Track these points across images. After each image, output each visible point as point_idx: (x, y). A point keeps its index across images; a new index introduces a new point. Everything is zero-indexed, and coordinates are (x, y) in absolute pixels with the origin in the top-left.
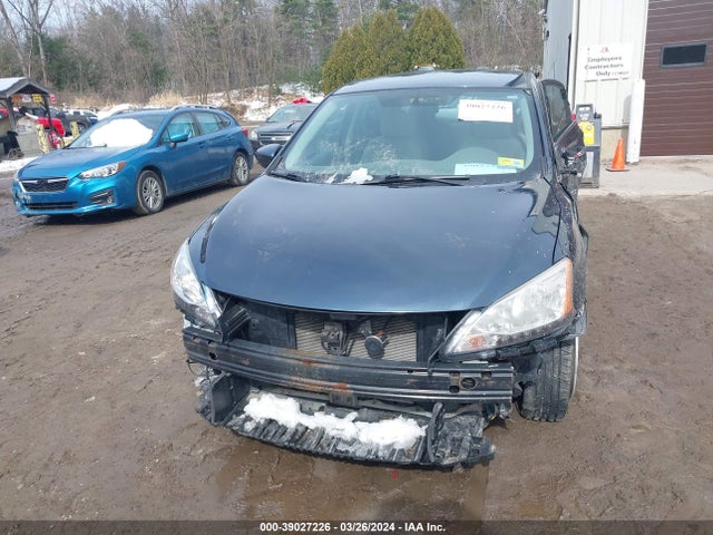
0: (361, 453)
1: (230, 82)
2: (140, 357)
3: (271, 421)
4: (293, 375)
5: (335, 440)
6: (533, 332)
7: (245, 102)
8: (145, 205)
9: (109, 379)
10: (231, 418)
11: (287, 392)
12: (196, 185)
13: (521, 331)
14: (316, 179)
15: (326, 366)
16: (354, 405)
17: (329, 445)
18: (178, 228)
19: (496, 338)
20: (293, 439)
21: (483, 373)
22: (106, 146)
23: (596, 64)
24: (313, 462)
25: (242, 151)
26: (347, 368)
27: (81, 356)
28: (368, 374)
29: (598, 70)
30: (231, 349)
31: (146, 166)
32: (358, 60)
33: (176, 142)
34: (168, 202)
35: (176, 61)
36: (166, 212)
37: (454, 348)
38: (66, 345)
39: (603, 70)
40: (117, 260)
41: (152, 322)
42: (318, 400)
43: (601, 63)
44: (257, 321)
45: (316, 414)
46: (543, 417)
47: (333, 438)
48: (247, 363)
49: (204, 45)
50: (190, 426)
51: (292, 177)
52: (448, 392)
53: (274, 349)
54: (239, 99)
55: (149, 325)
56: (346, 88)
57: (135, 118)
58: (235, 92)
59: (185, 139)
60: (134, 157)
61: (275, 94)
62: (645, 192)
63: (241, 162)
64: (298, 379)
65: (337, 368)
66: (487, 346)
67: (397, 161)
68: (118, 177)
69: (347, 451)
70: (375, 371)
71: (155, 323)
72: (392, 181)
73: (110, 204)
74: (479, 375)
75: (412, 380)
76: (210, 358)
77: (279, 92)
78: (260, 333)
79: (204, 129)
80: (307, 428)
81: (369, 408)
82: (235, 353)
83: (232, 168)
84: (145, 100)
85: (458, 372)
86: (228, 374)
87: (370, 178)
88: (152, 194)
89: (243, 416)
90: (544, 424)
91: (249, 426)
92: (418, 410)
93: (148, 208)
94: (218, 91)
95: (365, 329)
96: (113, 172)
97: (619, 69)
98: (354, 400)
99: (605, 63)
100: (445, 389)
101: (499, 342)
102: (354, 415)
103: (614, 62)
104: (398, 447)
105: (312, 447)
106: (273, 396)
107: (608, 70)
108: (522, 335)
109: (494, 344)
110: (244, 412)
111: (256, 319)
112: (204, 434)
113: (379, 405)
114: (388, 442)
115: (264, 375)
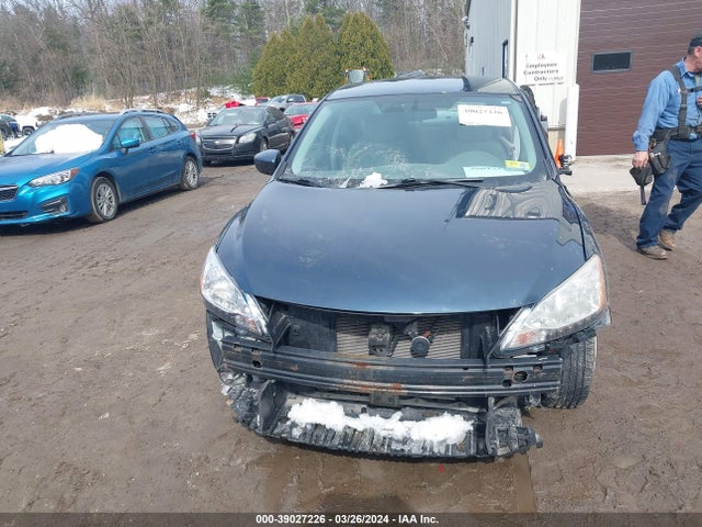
0: (416, 451)
1: (157, 86)
2: (144, 369)
3: (317, 426)
4: (346, 378)
5: (387, 441)
6: (576, 325)
7: (172, 105)
8: (99, 213)
9: (117, 393)
10: (276, 426)
11: (325, 395)
12: (148, 191)
13: (564, 325)
14: (330, 184)
15: (381, 368)
16: (396, 405)
17: (383, 445)
18: (138, 235)
19: (544, 333)
20: (345, 443)
21: (535, 366)
22: (53, 152)
23: (533, 69)
24: (358, 464)
25: (191, 155)
26: (402, 369)
27: (78, 373)
28: (424, 374)
29: (535, 75)
30: (278, 356)
31: (98, 172)
32: (288, 63)
33: (128, 147)
34: (122, 209)
35: (97, 64)
36: (120, 218)
37: (509, 344)
38: (57, 362)
39: (540, 76)
40: (85, 271)
41: (144, 333)
42: (358, 402)
43: (539, 69)
44: (297, 327)
45: (361, 416)
46: (565, 404)
47: (384, 438)
48: (296, 368)
49: (127, 47)
50: (221, 437)
51: (303, 182)
52: (502, 387)
53: (324, 354)
54: (166, 102)
55: (142, 336)
56: (337, 94)
57: (82, 122)
58: (162, 95)
59: (137, 144)
60: (87, 164)
61: (203, 98)
62: (590, 189)
63: (191, 166)
64: (350, 381)
65: (392, 369)
66: (537, 341)
67: (410, 165)
68: (70, 185)
69: (403, 450)
70: (430, 370)
71: (148, 334)
72: (408, 185)
73: (63, 212)
74: (531, 369)
75: (467, 377)
76: (253, 366)
77: (207, 95)
78: (301, 339)
79: (153, 133)
80: (355, 430)
81: (411, 407)
82: (282, 360)
83: (183, 172)
84: (66, 103)
85: (512, 367)
86: (273, 381)
87: (385, 182)
88: (106, 201)
89: (289, 423)
90: (565, 410)
91: (296, 433)
92: (460, 406)
93: (102, 215)
94: (145, 93)
95: (412, 330)
96: (66, 179)
97: (555, 75)
98: (396, 399)
99: (543, 69)
100: (499, 384)
101: (547, 337)
102: (398, 415)
103: (550, 68)
104: (450, 442)
105: (367, 449)
106: (314, 400)
107: (545, 75)
108: (566, 329)
109: (543, 339)
110: (288, 419)
111: (297, 325)
112: (239, 442)
113: (421, 403)
114: (441, 438)
115: (313, 380)
